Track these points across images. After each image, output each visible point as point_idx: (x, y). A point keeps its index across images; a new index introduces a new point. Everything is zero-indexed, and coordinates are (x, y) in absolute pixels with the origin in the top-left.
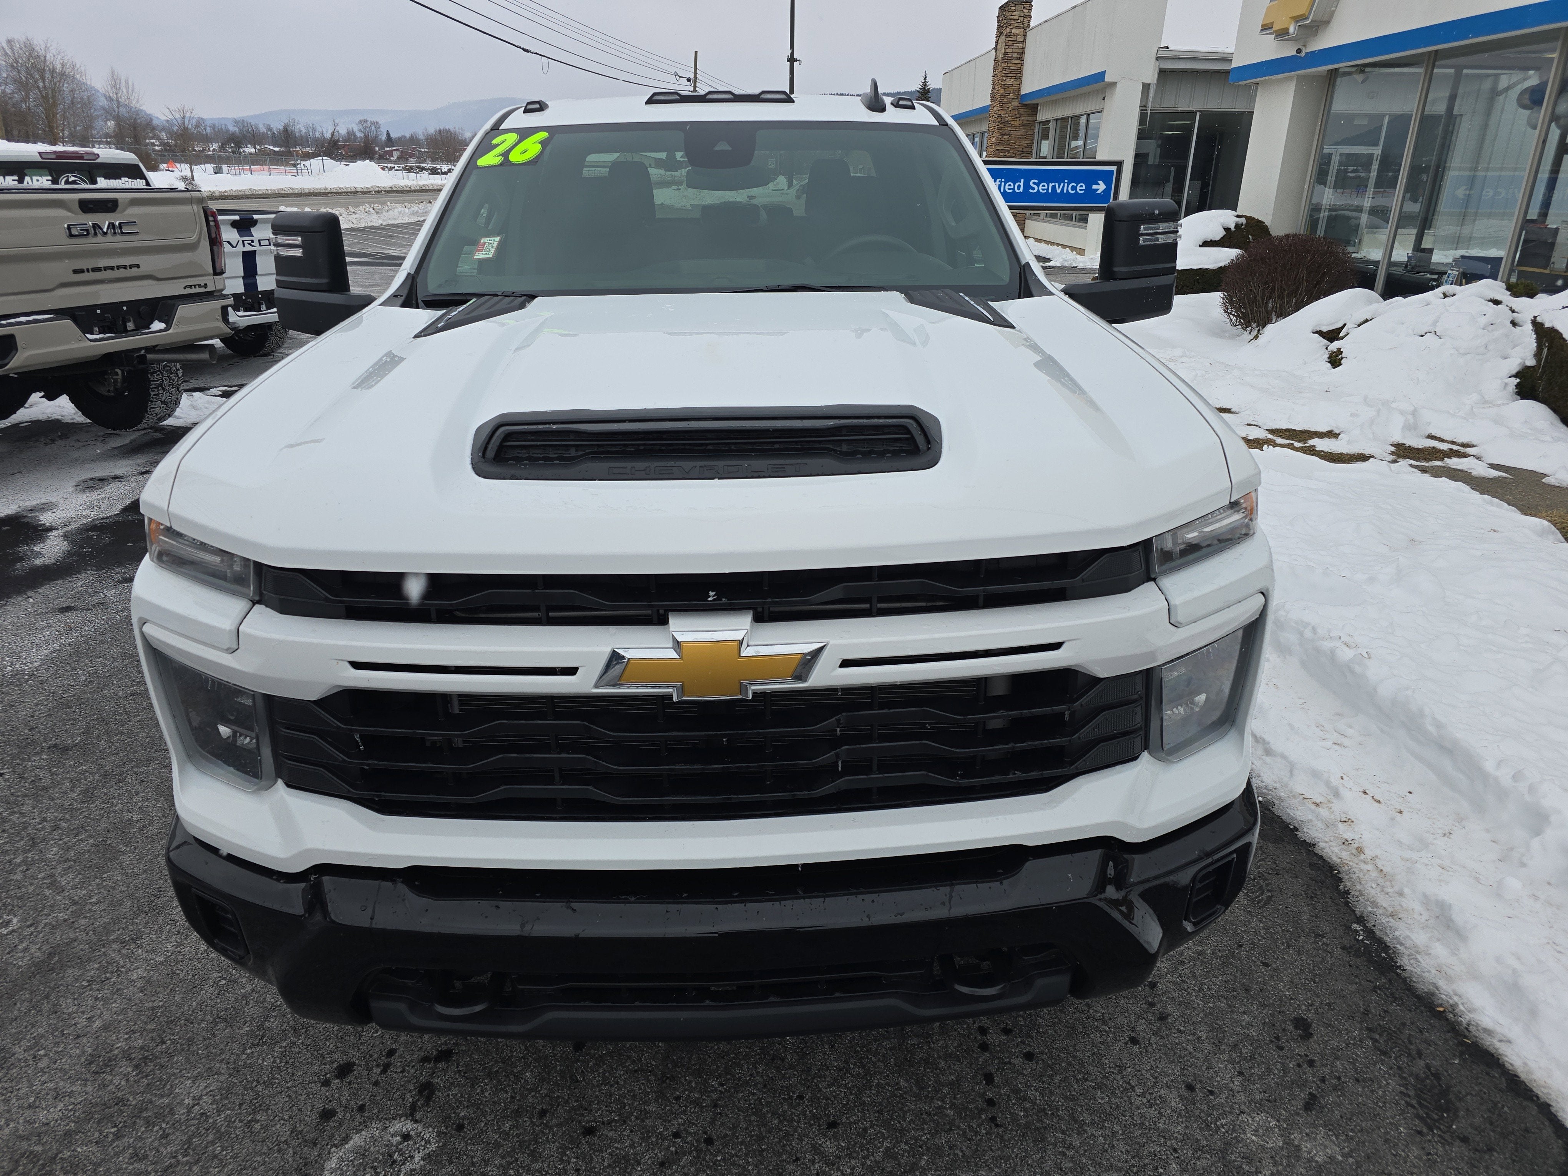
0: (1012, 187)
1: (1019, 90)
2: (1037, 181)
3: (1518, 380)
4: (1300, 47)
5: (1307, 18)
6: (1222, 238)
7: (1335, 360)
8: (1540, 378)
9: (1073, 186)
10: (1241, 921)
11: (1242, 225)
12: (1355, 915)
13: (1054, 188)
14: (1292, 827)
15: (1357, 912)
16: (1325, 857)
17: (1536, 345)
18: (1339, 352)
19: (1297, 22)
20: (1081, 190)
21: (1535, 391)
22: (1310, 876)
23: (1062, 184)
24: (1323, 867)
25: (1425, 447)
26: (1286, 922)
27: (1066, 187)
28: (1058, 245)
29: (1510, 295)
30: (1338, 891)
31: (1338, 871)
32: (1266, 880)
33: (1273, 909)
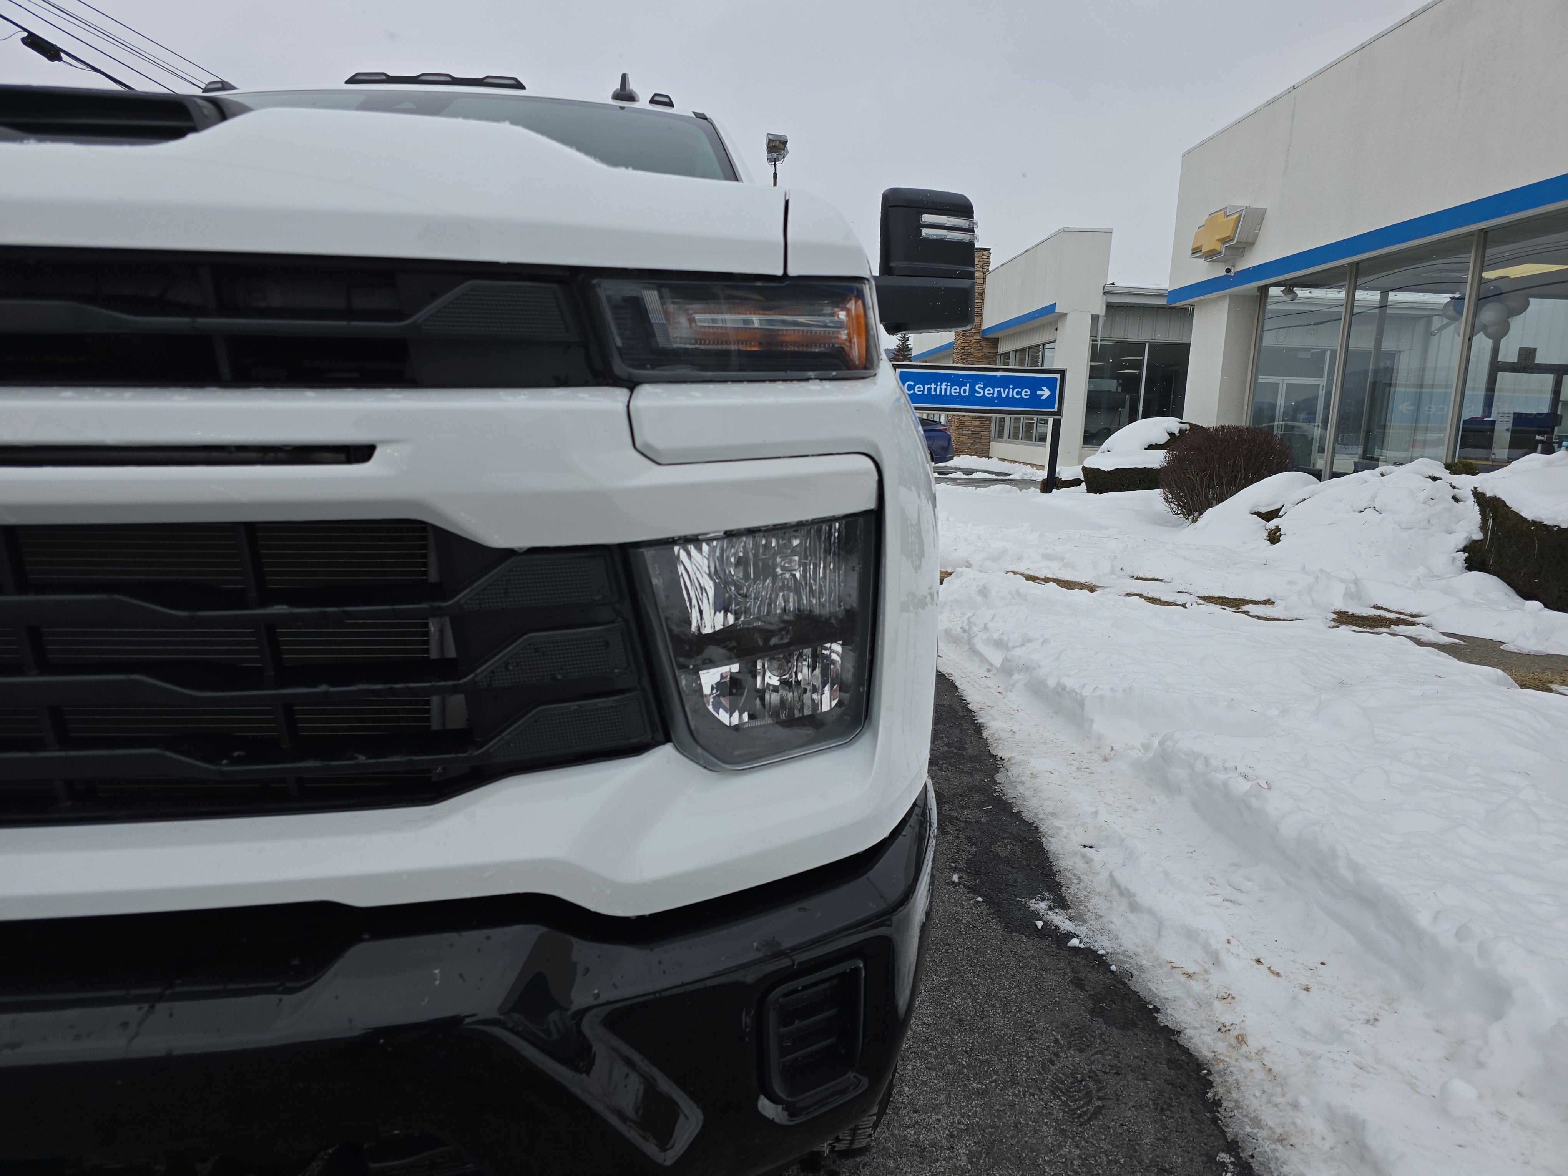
0: (958, 390)
1: (981, 325)
2: (982, 386)
3: (1466, 555)
4: (1229, 267)
5: (1233, 240)
6: (1166, 442)
7: (1274, 537)
8: (1489, 551)
9: (1017, 391)
10: (1046, 1145)
11: (1186, 430)
12: (1226, 1138)
13: (999, 392)
14: (1151, 1007)
15: (1228, 1135)
16: (1192, 1051)
17: (1480, 517)
18: (1278, 529)
19: (1224, 243)
20: (1026, 395)
21: (1486, 565)
22: (1166, 1077)
23: (1007, 390)
24: (1188, 1064)
25: (1370, 616)
26: (1117, 1147)
27: (1011, 392)
28: (1020, 463)
29: (1450, 473)
30: (1204, 1100)
31: (1209, 1071)
32: (1098, 1081)
33: (1100, 1127)
